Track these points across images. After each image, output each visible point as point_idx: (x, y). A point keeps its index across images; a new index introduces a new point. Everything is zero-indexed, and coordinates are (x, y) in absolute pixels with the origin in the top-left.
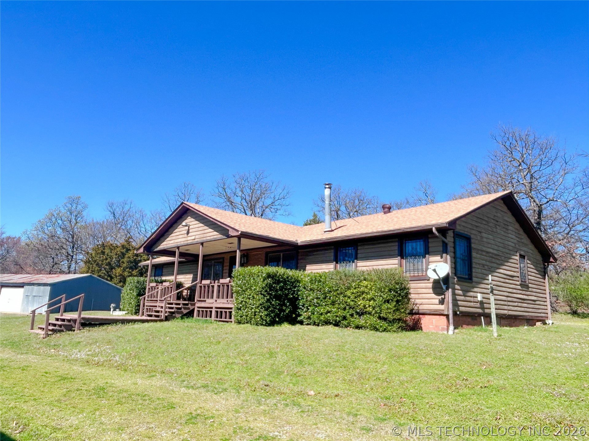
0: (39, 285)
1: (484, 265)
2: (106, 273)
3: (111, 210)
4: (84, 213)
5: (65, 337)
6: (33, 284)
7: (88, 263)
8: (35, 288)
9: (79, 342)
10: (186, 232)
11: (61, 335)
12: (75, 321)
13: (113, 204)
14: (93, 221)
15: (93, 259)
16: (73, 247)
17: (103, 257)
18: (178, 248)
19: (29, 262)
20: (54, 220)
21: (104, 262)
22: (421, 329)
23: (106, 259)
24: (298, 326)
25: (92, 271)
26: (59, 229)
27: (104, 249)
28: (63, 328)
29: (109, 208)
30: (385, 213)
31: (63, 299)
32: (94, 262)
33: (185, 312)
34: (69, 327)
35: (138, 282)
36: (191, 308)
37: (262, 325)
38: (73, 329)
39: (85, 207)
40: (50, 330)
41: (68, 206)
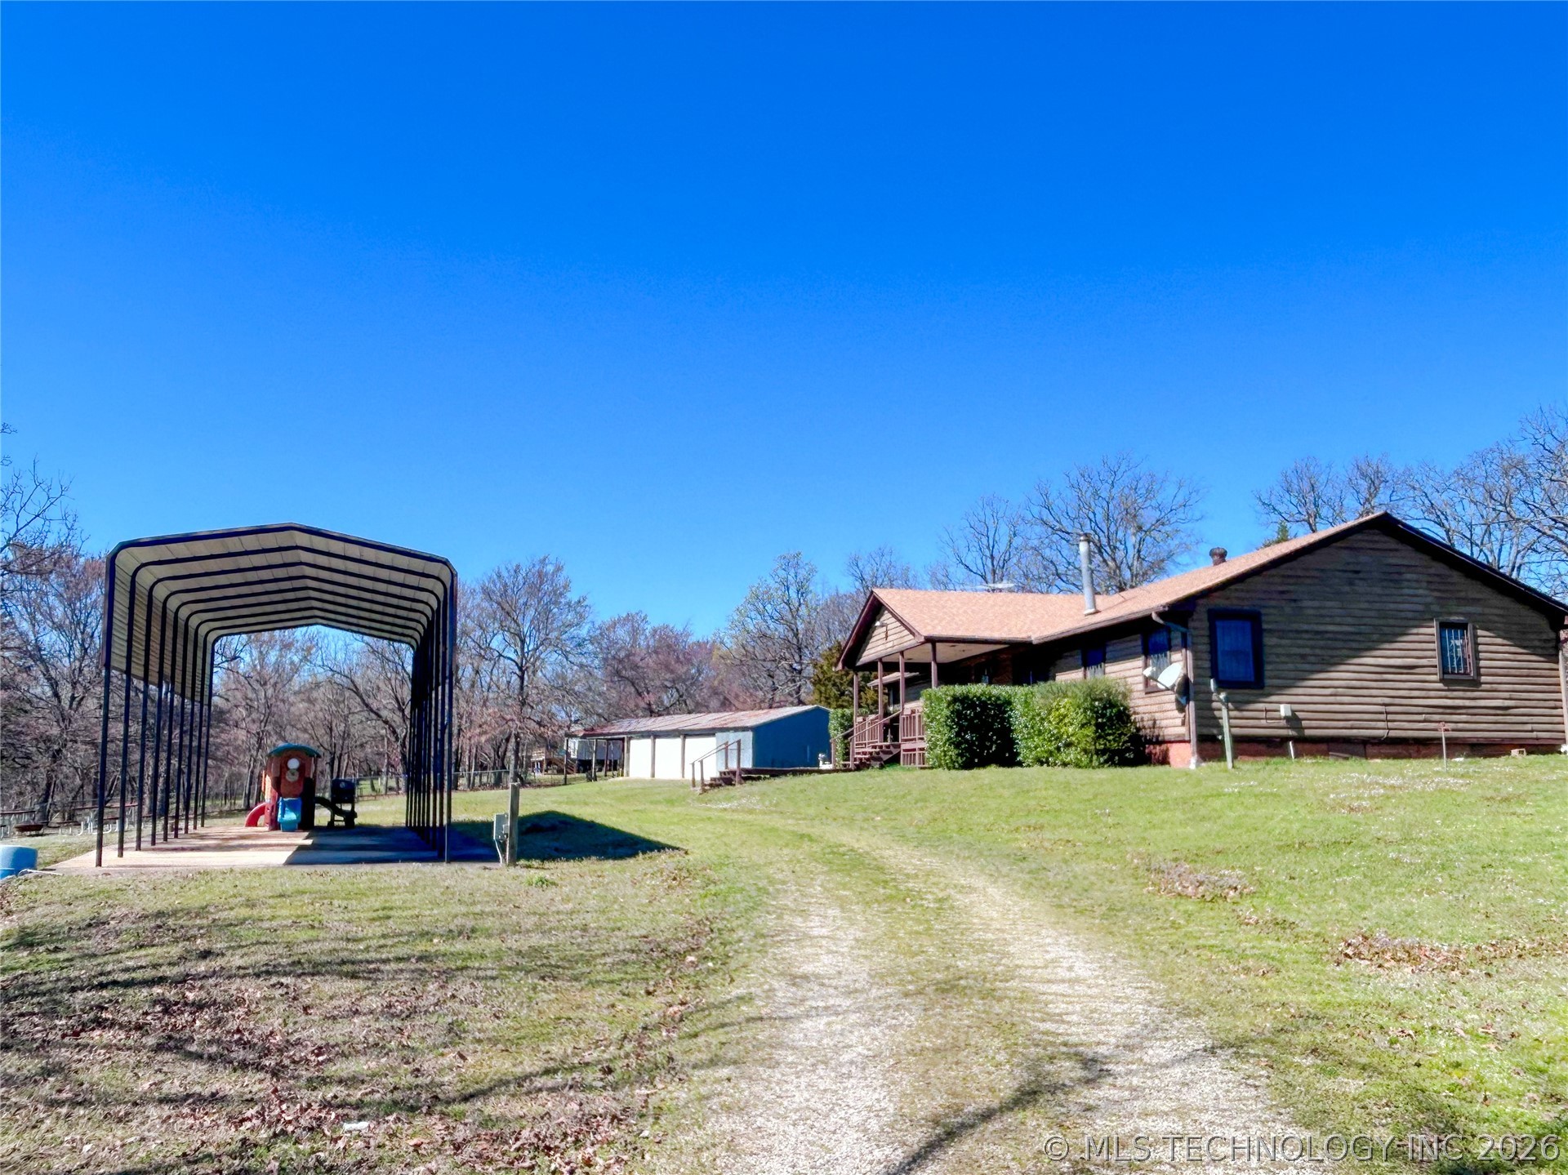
0: (737, 729)
1: (1303, 656)
4: (811, 585)
5: (722, 792)
6: (728, 729)
7: (816, 683)
8: (731, 735)
10: (883, 635)
15: (827, 675)
18: (902, 653)
22: (1168, 763)
24: (1018, 769)
25: (825, 698)
28: (721, 782)
30: (1216, 564)
32: (828, 681)
33: (886, 757)
34: (728, 780)
35: (843, 716)
36: (895, 751)
37: (954, 768)
38: (733, 783)
41: (782, 573)
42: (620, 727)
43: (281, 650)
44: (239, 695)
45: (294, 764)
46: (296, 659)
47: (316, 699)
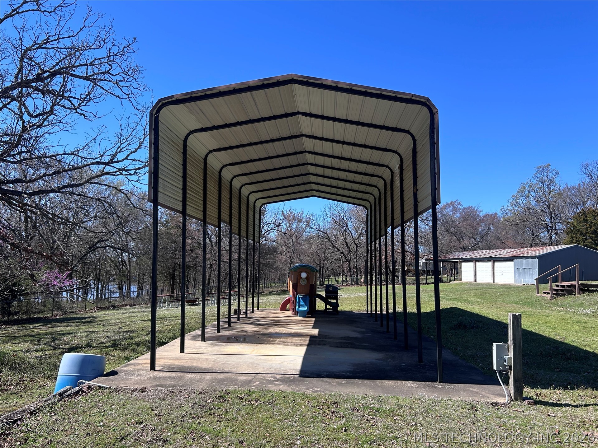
0: (527, 257)
2: (593, 242)
3: (587, 172)
4: (557, 181)
5: (568, 300)
6: (522, 258)
7: (571, 233)
8: (524, 261)
9: (582, 303)
11: (564, 298)
12: (574, 286)
13: (587, 165)
14: (567, 186)
15: (576, 228)
16: (551, 218)
17: (586, 225)
19: (510, 236)
20: (526, 193)
21: (589, 230)
23: (591, 227)
25: (577, 241)
26: (534, 201)
27: (586, 217)
28: (565, 292)
29: (584, 170)
31: (560, 269)
32: (577, 231)
34: (570, 291)
38: (574, 293)
39: (557, 174)
40: (554, 294)
41: (539, 176)
42: (456, 255)
43: (298, 223)
44: (282, 241)
45: (304, 275)
46: (304, 226)
47: (312, 243)
